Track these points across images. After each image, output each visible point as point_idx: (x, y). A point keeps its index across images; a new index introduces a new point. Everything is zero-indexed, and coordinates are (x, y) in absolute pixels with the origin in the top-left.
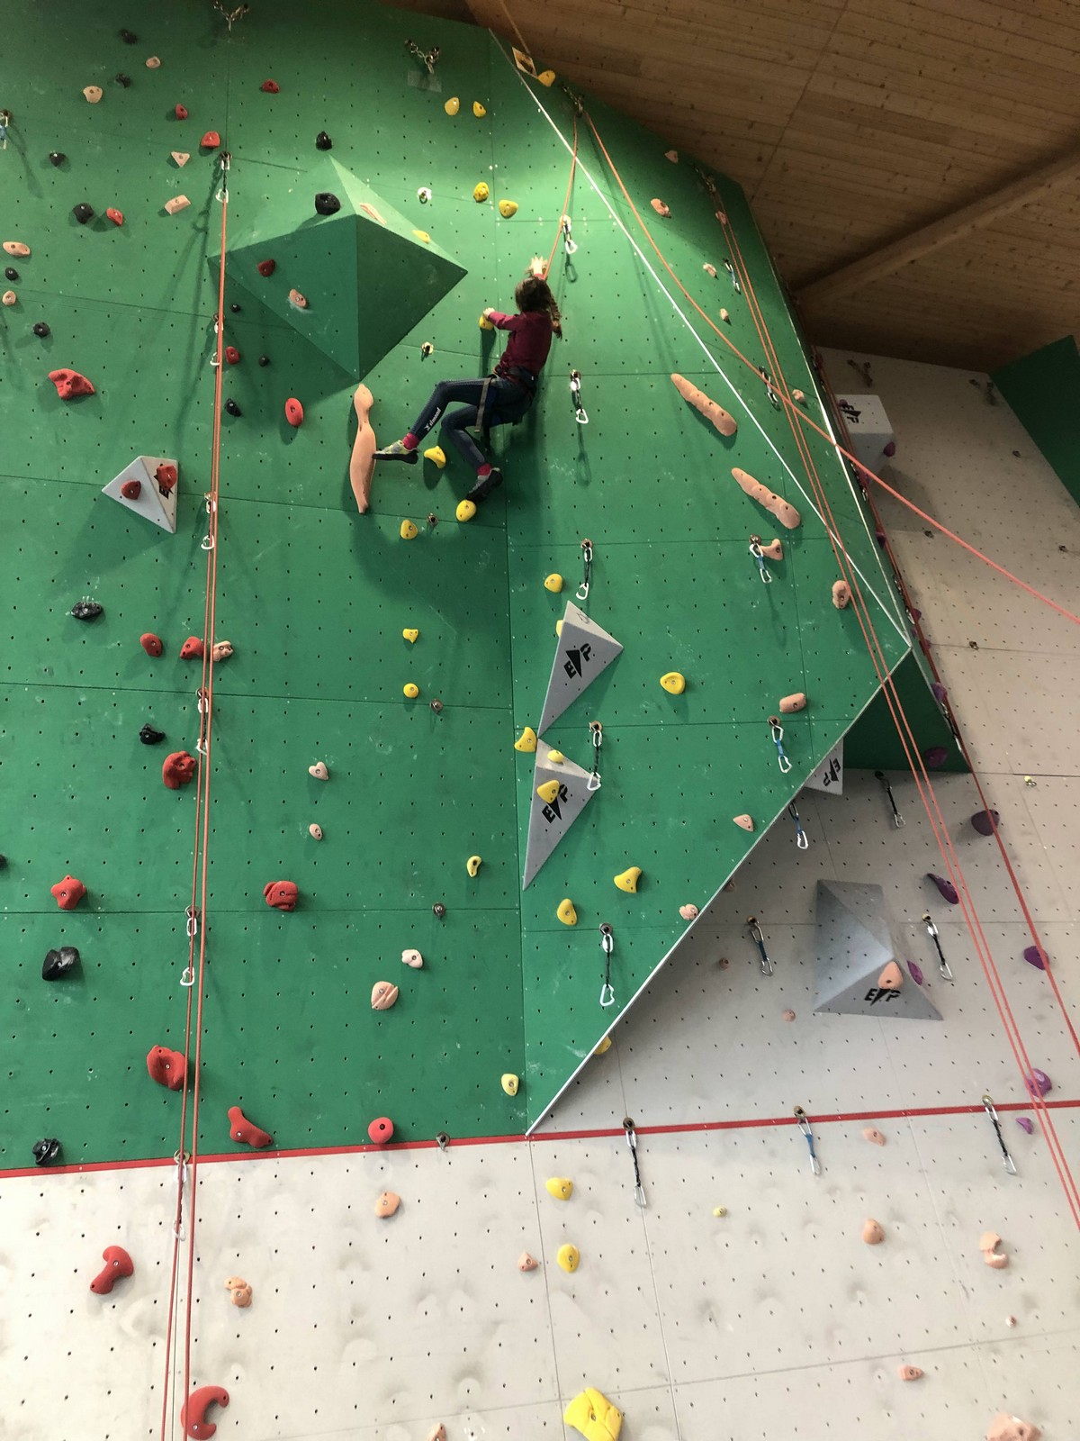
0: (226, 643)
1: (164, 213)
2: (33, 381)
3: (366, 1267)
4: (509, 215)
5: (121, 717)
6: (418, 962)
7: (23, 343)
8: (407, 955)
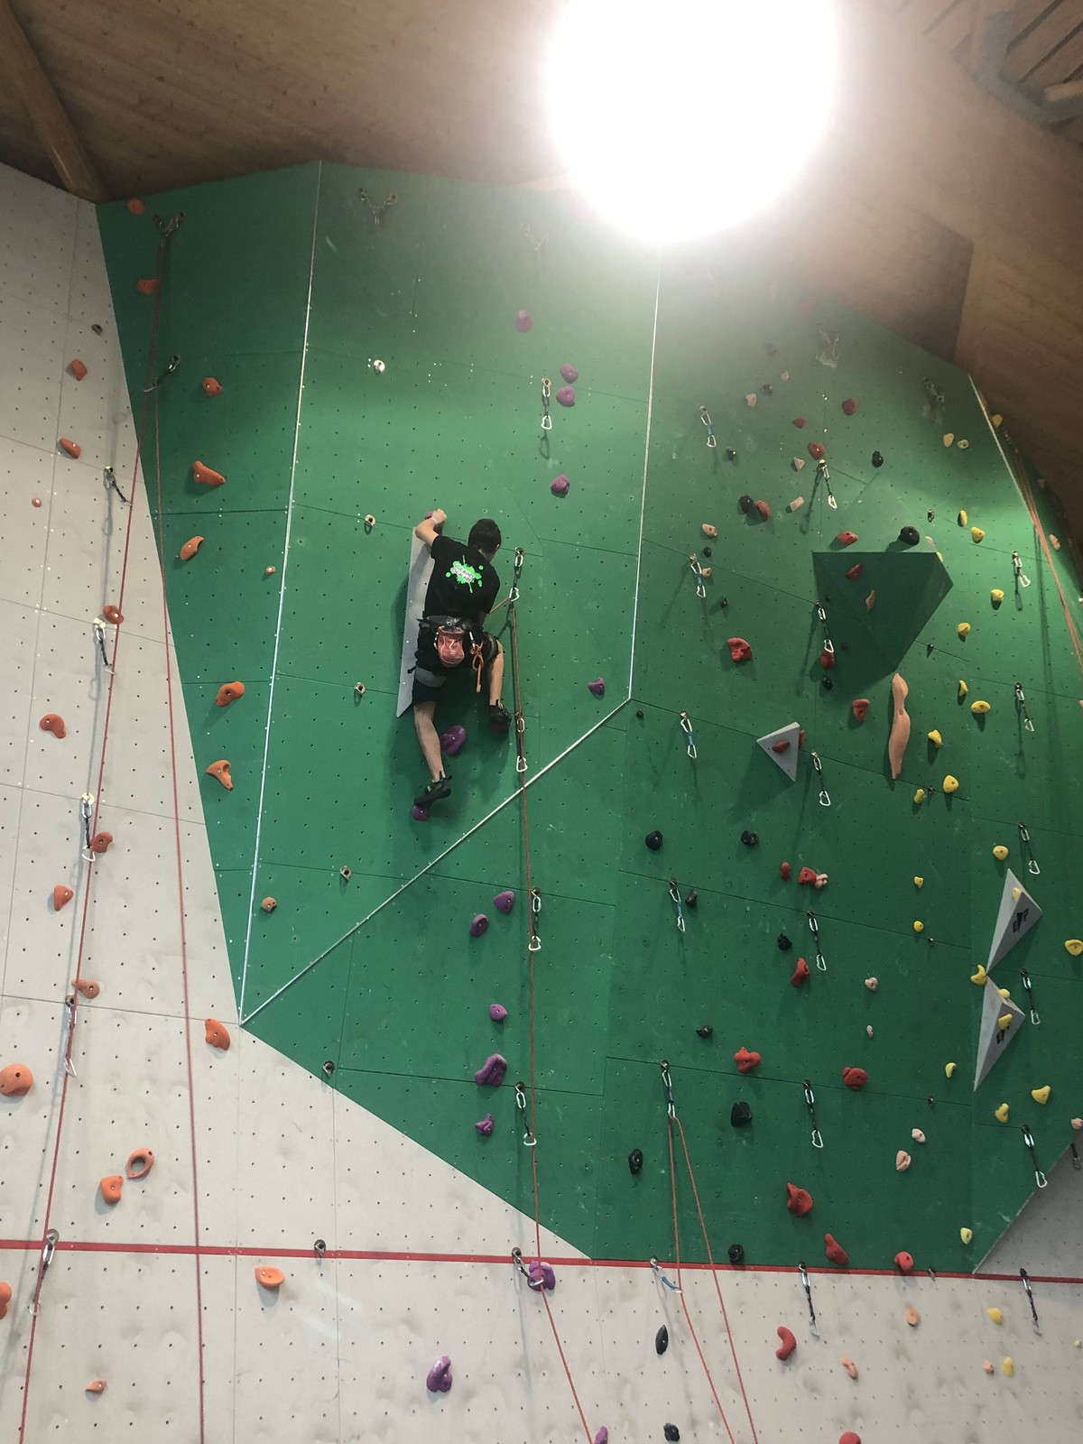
0: (825, 876)
1: (789, 510)
2: (719, 645)
3: (909, 1360)
4: (977, 540)
5: (768, 924)
6: (923, 1139)
7: (713, 611)
8: (916, 1133)
